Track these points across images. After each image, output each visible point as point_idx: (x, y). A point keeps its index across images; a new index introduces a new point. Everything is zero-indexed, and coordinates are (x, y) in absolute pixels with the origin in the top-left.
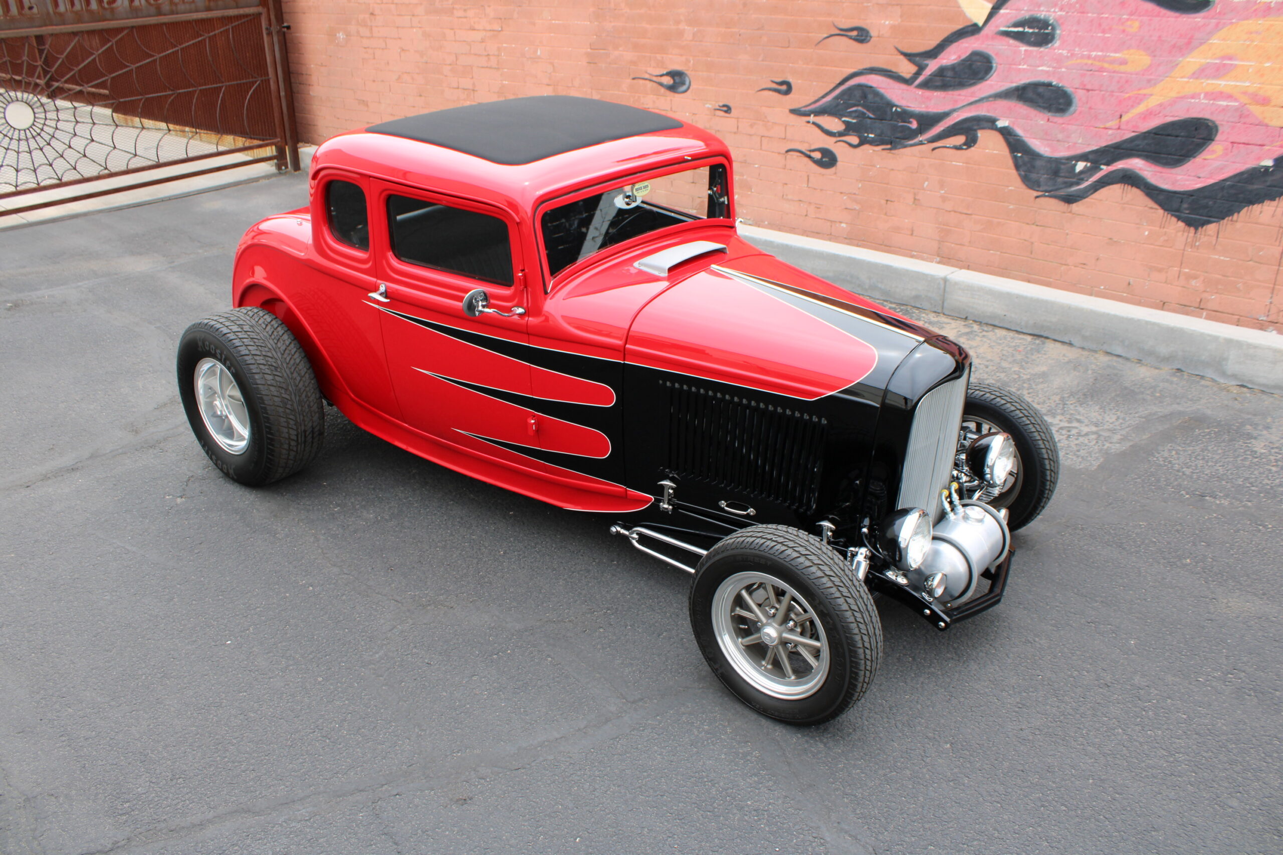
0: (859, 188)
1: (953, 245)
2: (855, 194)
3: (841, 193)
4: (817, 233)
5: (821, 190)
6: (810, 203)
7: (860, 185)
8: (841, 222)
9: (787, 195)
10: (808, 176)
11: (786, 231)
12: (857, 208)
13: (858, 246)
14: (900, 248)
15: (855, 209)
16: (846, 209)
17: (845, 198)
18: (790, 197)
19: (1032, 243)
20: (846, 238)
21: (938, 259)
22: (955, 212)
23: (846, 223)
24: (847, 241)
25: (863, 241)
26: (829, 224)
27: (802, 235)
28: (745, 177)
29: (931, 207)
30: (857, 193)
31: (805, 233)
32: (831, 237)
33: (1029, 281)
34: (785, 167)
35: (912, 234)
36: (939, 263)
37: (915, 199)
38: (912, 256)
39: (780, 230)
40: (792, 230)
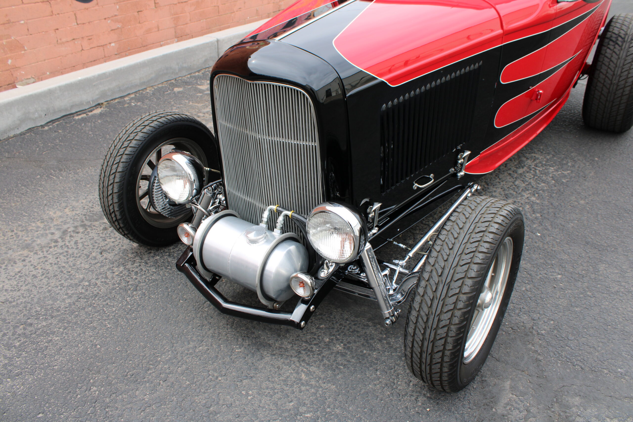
0: (118, 10)
1: (182, 26)
2: (116, 16)
3: (105, 19)
4: (94, 61)
5: (89, 23)
6: (83, 38)
7: (118, 7)
8: (110, 43)
9: (61, 39)
10: (75, 14)
11: (68, 72)
12: (120, 26)
13: (126, 56)
14: (153, 44)
15: (118, 28)
16: (112, 30)
17: (109, 22)
18: (64, 40)
19: (218, 6)
20: (116, 55)
21: (176, 40)
22: (179, 3)
23: (115, 42)
24: (117, 56)
25: (129, 50)
26: (101, 48)
27: (83, 68)
28: (13, 38)
29: (165, 6)
30: (117, 14)
31: (85, 65)
32: (106, 58)
33: (220, 30)
34: (52, 14)
35: (158, 30)
36: (178, 41)
37: (155, 3)
38: (161, 46)
39: (62, 73)
40: (73, 68)
